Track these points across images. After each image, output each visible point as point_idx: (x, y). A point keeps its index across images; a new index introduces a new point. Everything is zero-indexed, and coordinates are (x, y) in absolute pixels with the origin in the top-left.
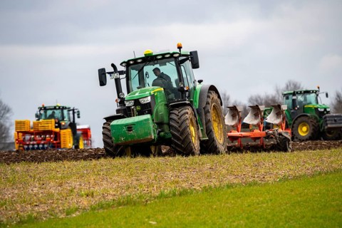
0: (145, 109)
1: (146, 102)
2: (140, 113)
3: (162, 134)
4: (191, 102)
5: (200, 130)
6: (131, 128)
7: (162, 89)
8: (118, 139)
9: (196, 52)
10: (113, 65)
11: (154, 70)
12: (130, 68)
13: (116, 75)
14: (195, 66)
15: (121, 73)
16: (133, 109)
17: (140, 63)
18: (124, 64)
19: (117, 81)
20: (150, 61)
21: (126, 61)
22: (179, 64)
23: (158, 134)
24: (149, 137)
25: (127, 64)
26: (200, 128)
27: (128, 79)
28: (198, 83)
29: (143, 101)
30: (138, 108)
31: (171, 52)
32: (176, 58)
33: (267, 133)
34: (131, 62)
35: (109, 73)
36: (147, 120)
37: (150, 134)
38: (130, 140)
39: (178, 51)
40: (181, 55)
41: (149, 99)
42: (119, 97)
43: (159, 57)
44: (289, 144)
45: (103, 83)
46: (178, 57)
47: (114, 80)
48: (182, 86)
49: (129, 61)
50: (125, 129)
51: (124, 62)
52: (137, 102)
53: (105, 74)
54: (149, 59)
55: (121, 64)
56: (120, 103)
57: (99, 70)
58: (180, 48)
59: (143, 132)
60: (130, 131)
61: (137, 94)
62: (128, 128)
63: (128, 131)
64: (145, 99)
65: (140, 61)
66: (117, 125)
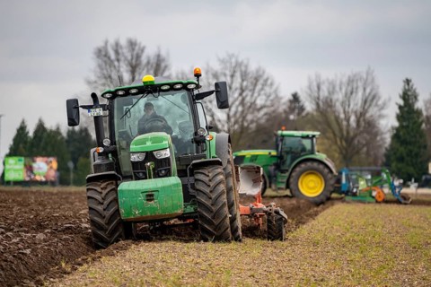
0: (161, 168)
1: (163, 157)
2: (155, 174)
6: (152, 195)
8: (130, 213)
9: (224, 84)
10: (94, 96)
12: (115, 101)
13: (98, 111)
14: (223, 104)
18: (108, 95)
19: (99, 120)
20: (149, 92)
21: (113, 90)
22: (194, 100)
25: (113, 95)
29: (158, 155)
31: (185, 82)
32: (189, 90)
33: (251, 209)
34: (120, 93)
35: (84, 107)
36: (176, 185)
37: (180, 207)
38: (149, 214)
39: (195, 79)
40: (198, 86)
41: (167, 153)
43: (165, 88)
45: (73, 121)
46: (193, 89)
47: (93, 118)
48: (202, 133)
49: (117, 91)
50: (142, 198)
51: (109, 92)
52: (149, 155)
53: (78, 108)
54: (149, 89)
55: (102, 96)
57: (68, 102)
58: (198, 75)
59: (170, 203)
60: (151, 200)
61: (149, 144)
62: (147, 195)
63: (148, 200)
64: (163, 152)
65: (134, 91)
66: (129, 191)
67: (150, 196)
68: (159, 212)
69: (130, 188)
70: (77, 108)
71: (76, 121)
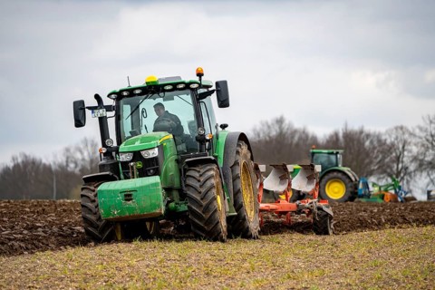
0: (149, 167)
1: (151, 156)
2: (143, 173)
3: (172, 205)
4: (216, 157)
5: (226, 201)
6: (130, 195)
7: (171, 136)
8: (109, 213)
9: (225, 83)
10: (97, 97)
11: (155, 106)
12: (122, 101)
13: (102, 112)
14: (224, 103)
15: (109, 108)
16: (132, 167)
17: (139, 95)
18: (113, 96)
19: (103, 121)
20: (153, 93)
21: (118, 90)
22: (198, 100)
23: (167, 205)
24: (158, 211)
25: (119, 96)
26: (227, 198)
27: (118, 118)
28: (220, 129)
29: (146, 155)
30: (139, 165)
31: (187, 80)
32: (193, 90)
33: (298, 206)
34: (125, 94)
35: (90, 108)
36: (156, 184)
37: (159, 206)
38: (127, 214)
39: (197, 79)
40: (201, 86)
41: (155, 153)
42: (104, 145)
43: (168, 88)
44: (330, 223)
45: (79, 122)
46: (196, 89)
47: (97, 119)
48: (202, 132)
49: (122, 91)
50: (120, 197)
51: (114, 93)
52: (137, 155)
54: (152, 89)
55: (108, 96)
56: (105, 154)
57: (75, 103)
58: (200, 75)
59: (148, 203)
60: (129, 200)
61: (137, 144)
62: (126, 195)
63: (126, 200)
64: (151, 152)
65: (138, 92)
66: (109, 191)
67: (128, 196)
68: (138, 212)
69: (109, 188)
70: (83, 109)
71: (83, 122)
